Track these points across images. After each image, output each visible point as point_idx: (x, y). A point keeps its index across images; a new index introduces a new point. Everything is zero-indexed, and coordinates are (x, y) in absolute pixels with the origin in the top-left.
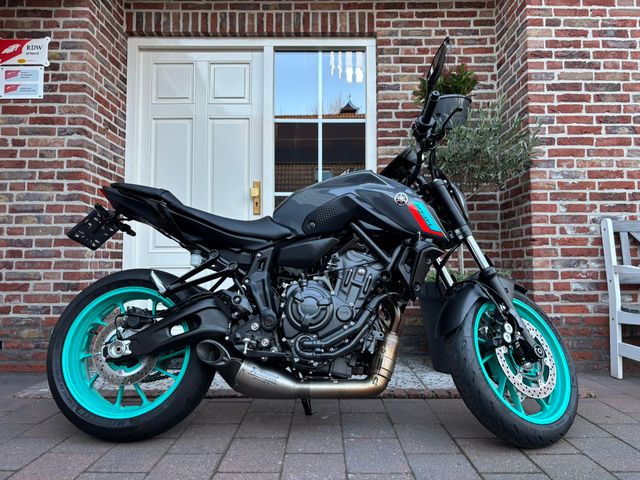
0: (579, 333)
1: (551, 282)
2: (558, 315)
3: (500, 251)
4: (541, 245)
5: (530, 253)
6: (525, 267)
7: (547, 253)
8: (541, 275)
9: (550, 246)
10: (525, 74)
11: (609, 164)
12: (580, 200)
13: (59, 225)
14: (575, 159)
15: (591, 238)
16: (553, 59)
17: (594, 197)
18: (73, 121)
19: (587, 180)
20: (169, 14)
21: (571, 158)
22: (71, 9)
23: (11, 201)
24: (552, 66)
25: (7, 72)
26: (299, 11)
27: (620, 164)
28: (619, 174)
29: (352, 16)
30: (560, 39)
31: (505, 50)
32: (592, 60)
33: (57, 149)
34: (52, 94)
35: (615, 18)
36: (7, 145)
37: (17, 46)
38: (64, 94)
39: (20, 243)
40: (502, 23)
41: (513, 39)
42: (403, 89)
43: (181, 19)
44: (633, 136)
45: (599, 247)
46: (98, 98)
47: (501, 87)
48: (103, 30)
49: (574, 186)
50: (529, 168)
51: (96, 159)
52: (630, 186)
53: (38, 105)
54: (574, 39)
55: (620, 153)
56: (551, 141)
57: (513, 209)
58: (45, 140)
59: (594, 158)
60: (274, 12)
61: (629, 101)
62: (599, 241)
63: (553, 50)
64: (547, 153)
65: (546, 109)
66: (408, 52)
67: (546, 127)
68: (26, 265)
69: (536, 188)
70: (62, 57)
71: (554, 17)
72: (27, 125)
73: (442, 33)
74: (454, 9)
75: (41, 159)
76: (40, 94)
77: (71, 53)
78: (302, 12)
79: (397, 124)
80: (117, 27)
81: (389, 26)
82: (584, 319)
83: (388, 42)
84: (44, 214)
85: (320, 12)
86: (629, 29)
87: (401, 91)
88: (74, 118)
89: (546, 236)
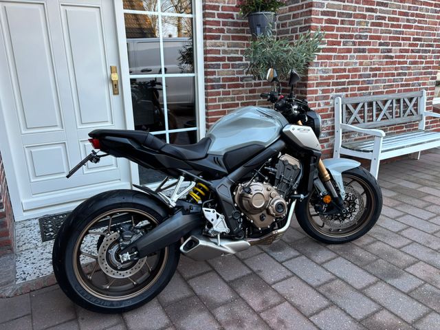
10: (310, 2)
11: (342, 64)
12: (327, 86)
15: (330, 107)
17: (333, 84)
19: (332, 74)
21: (327, 60)
27: (346, 64)
28: (344, 70)
44: (353, 47)
45: (333, 113)
49: (326, 78)
55: (346, 57)
59: (336, 61)
61: (354, 25)
62: (333, 109)
64: (316, 58)
65: (319, 28)
69: (310, 80)
79: (218, 23)
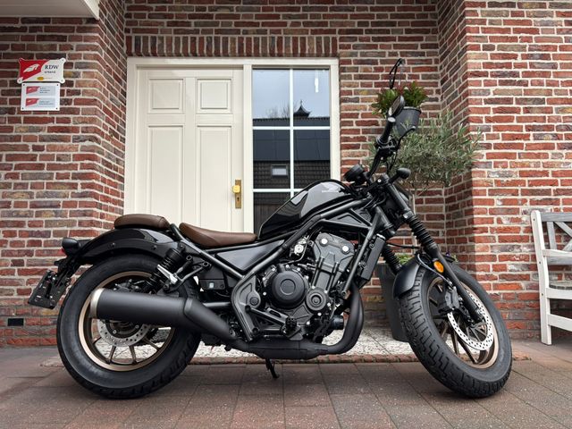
0: (514, 306)
1: (491, 264)
2: (497, 292)
3: (446, 238)
4: (482, 232)
5: (472, 240)
6: (468, 252)
7: (487, 239)
8: (482, 258)
9: (489, 234)
10: (465, 90)
11: (537, 165)
12: (513, 195)
13: (74, 218)
14: (509, 161)
15: (523, 227)
16: (489, 78)
17: (525, 192)
18: (86, 130)
19: (519, 178)
20: (163, 38)
21: (505, 160)
22: (83, 34)
23: (31, 198)
24: (488, 84)
25: (28, 88)
26: (273, 35)
27: (546, 165)
29: (319, 40)
30: (495, 61)
31: (448, 69)
32: (521, 78)
33: (72, 153)
34: (67, 106)
35: (540, 44)
36: (28, 150)
37: (37, 65)
38: (77, 106)
39: (39, 234)
40: (445, 47)
41: (455, 61)
42: (362, 102)
43: (174, 41)
44: (556, 142)
45: (530, 235)
46: (105, 110)
47: (445, 100)
48: (108, 52)
49: (508, 184)
50: (470, 168)
51: (104, 162)
52: (554, 183)
53: (55, 116)
54: (507, 61)
55: (546, 156)
56: (488, 146)
57: (457, 203)
58: (62, 146)
59: (524, 160)
60: (252, 36)
61: (552, 113)
62: (530, 230)
63: (489, 70)
64: (485, 157)
65: (484, 120)
66: (366, 70)
67: (484, 135)
68: (45, 252)
69: (477, 186)
70: (76, 75)
71: (489, 43)
72: (45, 133)
73: (395, 54)
74: (404, 35)
75: (58, 162)
76: (57, 107)
77: (84, 72)
78: (276, 36)
79: (357, 131)
80: (120, 49)
81: (350, 48)
82: (518, 295)
83: (349, 62)
84: (61, 209)
85: (291, 36)
86: (551, 53)
87: (360, 104)
88: (87, 127)
89: (486, 225)
